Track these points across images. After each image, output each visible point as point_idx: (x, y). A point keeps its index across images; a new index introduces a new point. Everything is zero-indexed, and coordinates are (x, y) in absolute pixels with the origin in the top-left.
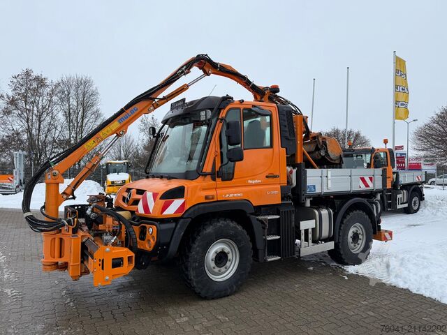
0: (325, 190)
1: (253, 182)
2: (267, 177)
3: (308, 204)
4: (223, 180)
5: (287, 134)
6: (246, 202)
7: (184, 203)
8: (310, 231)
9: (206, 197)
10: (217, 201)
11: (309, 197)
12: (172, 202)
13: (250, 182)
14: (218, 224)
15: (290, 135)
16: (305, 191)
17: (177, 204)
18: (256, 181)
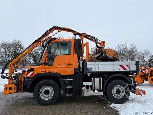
0: (97, 70)
1: (61, 66)
2: (67, 65)
3: (89, 75)
4: (49, 66)
5: (78, 49)
6: (58, 74)
7: (33, 73)
8: (90, 86)
9: (41, 72)
10: (46, 73)
11: (89, 72)
12: (29, 72)
13: (60, 66)
14: (45, 80)
15: (79, 49)
16: (86, 70)
17: (31, 73)
18: (63, 66)
